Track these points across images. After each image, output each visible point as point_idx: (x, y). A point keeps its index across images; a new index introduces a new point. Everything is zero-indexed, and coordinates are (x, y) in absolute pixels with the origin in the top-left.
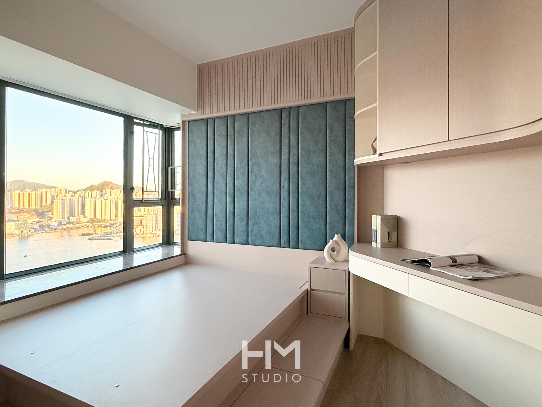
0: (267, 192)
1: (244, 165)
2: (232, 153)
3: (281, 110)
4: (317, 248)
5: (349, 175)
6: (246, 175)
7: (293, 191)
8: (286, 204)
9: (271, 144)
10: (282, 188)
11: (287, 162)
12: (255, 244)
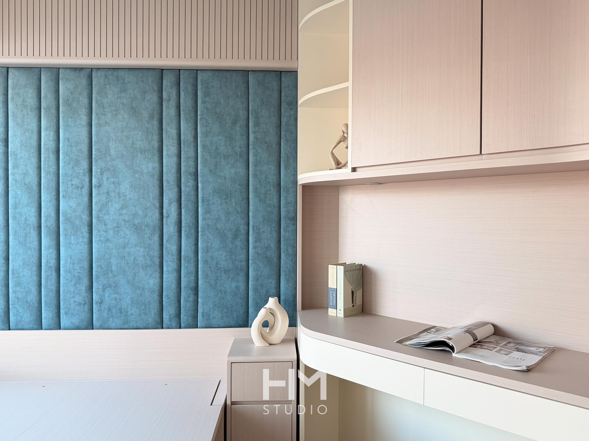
0: (134, 225)
1: (81, 171)
2: (52, 144)
3: (161, 71)
4: (232, 323)
5: (286, 198)
6: (85, 191)
7: (187, 223)
8: (174, 248)
9: (140, 133)
10: (164, 219)
11: (174, 171)
12: (106, 326)
